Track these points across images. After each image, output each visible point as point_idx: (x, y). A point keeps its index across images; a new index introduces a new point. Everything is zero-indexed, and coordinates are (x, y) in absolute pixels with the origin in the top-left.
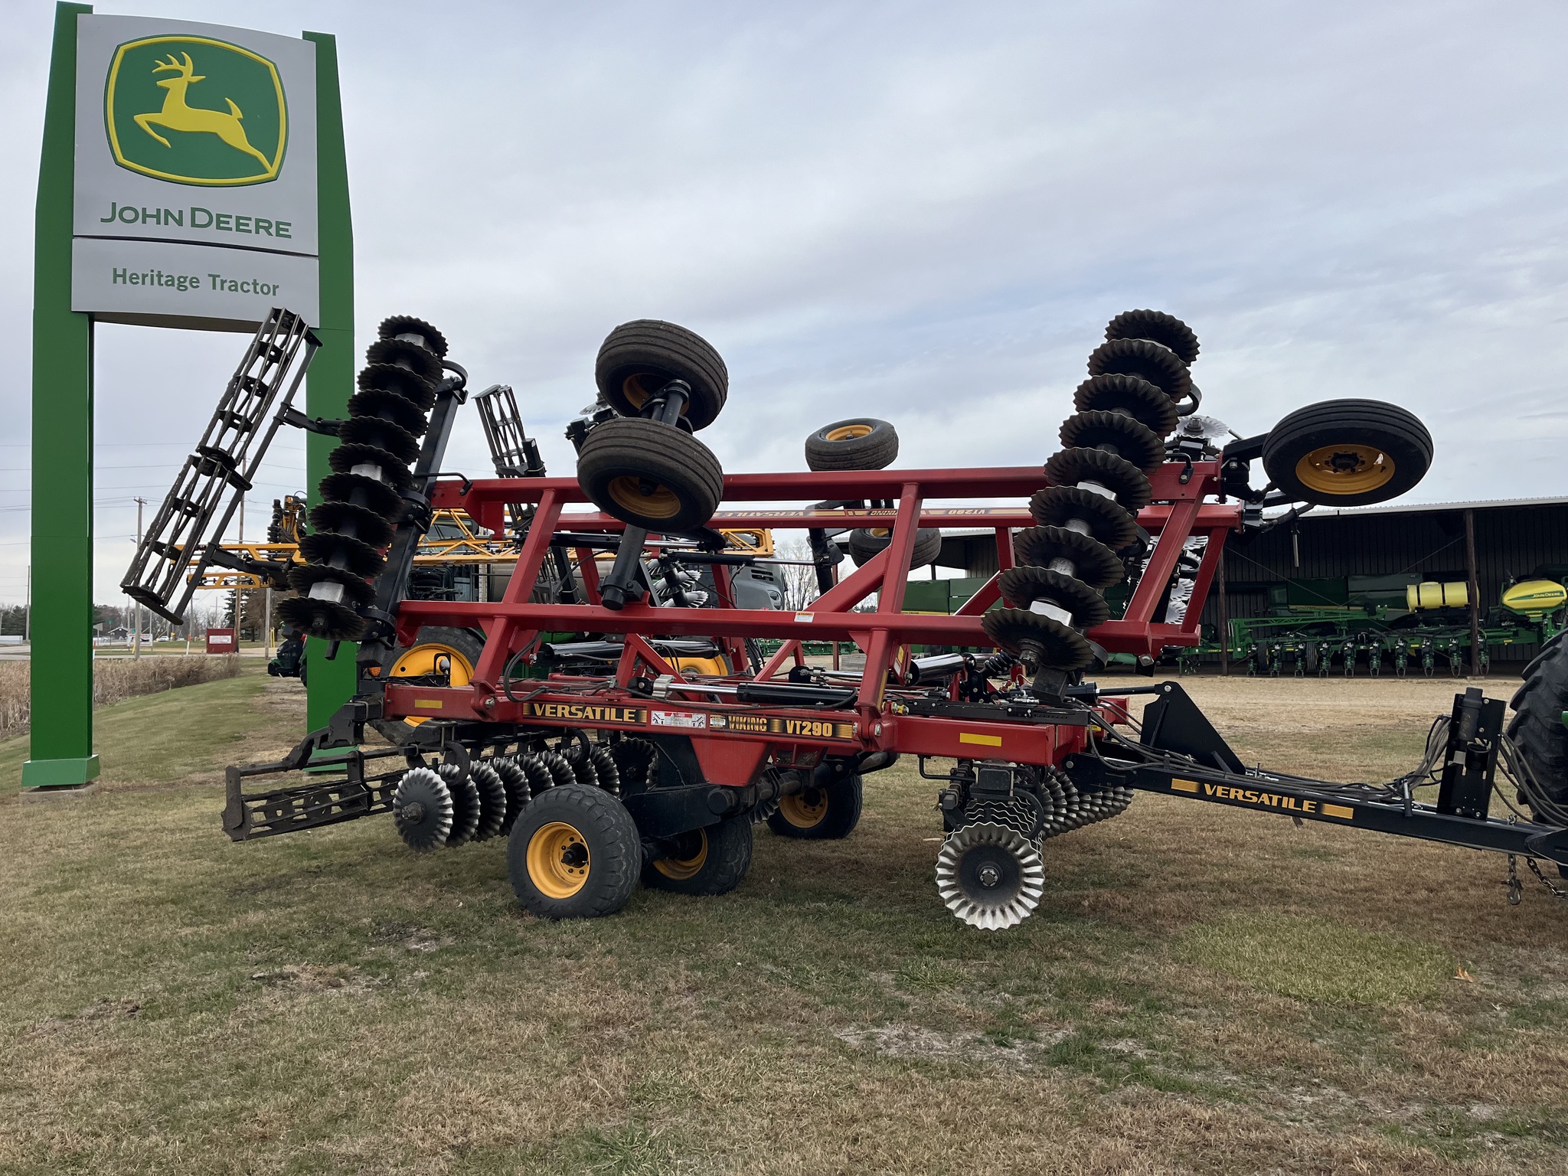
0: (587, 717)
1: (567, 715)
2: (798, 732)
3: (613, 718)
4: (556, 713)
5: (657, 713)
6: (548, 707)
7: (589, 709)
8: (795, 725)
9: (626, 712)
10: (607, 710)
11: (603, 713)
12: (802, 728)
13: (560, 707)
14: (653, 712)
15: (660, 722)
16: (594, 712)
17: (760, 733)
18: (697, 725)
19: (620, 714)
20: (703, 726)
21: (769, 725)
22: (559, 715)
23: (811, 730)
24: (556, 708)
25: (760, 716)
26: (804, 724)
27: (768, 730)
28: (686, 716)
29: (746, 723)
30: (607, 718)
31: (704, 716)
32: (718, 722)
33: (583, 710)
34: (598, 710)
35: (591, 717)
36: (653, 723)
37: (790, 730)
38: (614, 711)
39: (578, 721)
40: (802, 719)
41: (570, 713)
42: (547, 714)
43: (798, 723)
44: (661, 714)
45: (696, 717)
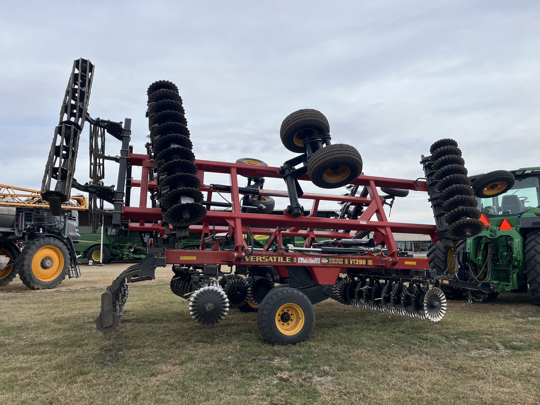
0: (270, 261)
1: (261, 260)
2: (354, 263)
3: (282, 261)
4: (255, 260)
5: (300, 258)
6: (252, 257)
7: (271, 258)
8: (353, 261)
9: (287, 258)
10: (279, 258)
11: (277, 259)
12: (356, 262)
13: (257, 257)
14: (299, 258)
15: (302, 262)
16: (273, 259)
17: (341, 264)
18: (316, 262)
19: (285, 259)
20: (319, 263)
21: (344, 261)
22: (257, 260)
23: (359, 263)
24: (256, 258)
25: (340, 258)
26: (356, 261)
27: (344, 263)
28: (312, 259)
29: (335, 261)
30: (279, 261)
31: (319, 259)
32: (325, 261)
33: (268, 258)
34: (275, 258)
35: (272, 261)
36: (299, 262)
37: (351, 263)
38: (282, 258)
39: (266, 262)
40: (356, 259)
41: (262, 259)
42: (251, 260)
43: (354, 260)
44: (302, 259)
45: (316, 259)
